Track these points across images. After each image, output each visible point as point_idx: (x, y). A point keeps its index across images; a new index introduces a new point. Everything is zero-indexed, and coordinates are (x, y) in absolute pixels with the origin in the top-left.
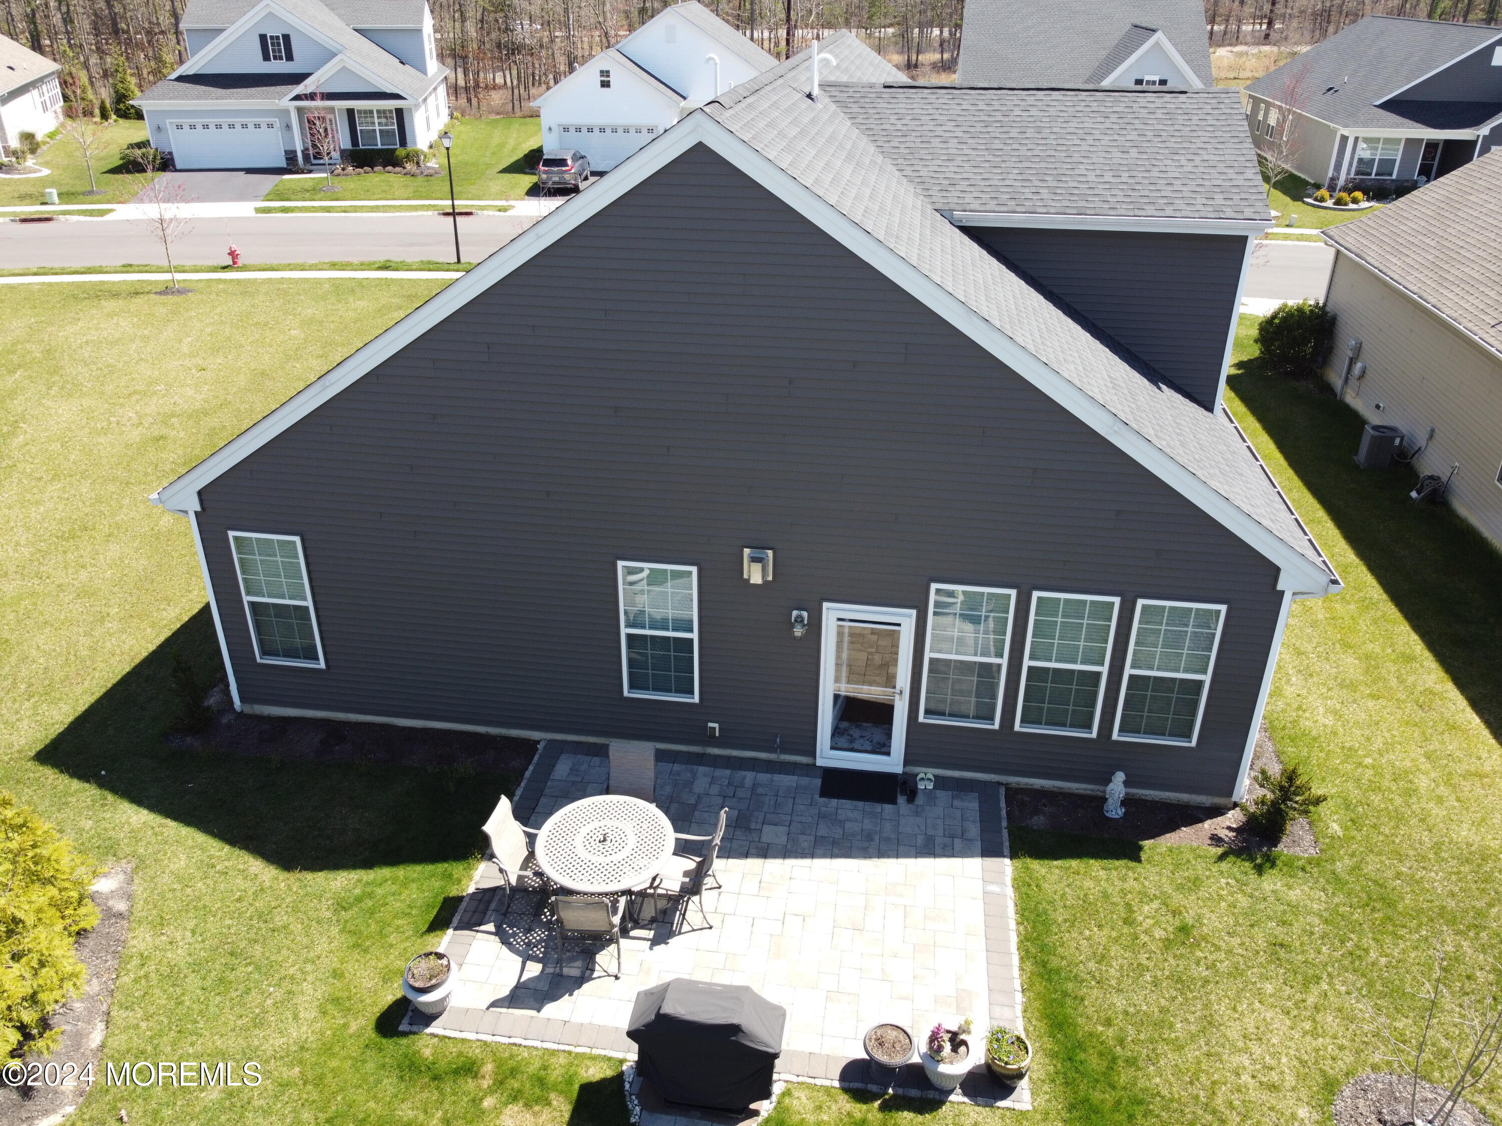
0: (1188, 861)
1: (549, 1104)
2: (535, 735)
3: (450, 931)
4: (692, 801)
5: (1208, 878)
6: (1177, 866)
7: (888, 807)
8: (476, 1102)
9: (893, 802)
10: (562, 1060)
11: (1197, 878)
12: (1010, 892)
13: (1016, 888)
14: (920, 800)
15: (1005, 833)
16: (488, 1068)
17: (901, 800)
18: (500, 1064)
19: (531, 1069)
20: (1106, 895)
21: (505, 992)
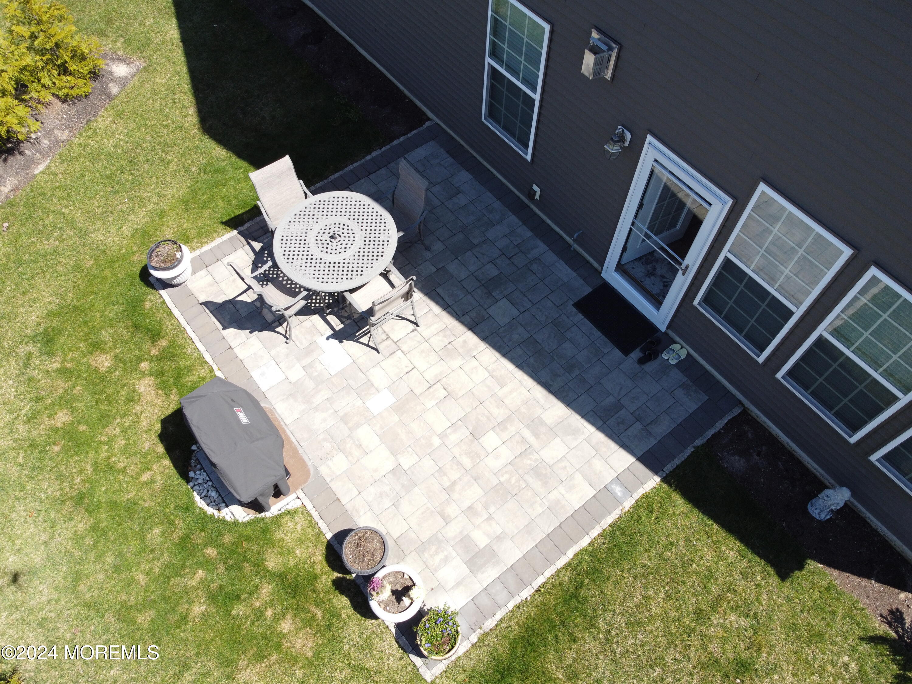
0: (834, 613)
1: (168, 395)
2: (430, 114)
3: (235, 232)
4: (475, 242)
5: (834, 643)
6: (816, 607)
7: (617, 353)
8: (139, 360)
9: (626, 352)
10: (203, 372)
11: (821, 635)
12: (628, 504)
13: (638, 503)
14: (650, 367)
15: (690, 450)
16: (164, 343)
17: (636, 354)
18: (172, 345)
19: (182, 364)
20: (709, 575)
21: (220, 300)
